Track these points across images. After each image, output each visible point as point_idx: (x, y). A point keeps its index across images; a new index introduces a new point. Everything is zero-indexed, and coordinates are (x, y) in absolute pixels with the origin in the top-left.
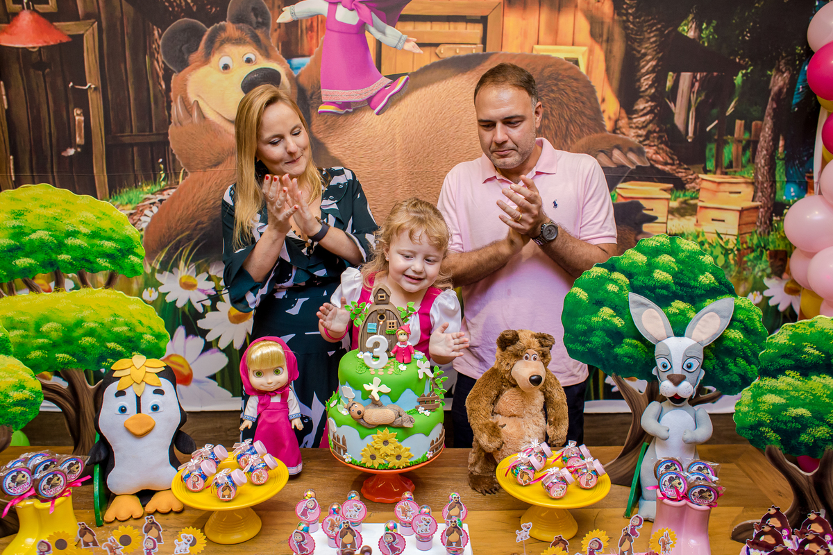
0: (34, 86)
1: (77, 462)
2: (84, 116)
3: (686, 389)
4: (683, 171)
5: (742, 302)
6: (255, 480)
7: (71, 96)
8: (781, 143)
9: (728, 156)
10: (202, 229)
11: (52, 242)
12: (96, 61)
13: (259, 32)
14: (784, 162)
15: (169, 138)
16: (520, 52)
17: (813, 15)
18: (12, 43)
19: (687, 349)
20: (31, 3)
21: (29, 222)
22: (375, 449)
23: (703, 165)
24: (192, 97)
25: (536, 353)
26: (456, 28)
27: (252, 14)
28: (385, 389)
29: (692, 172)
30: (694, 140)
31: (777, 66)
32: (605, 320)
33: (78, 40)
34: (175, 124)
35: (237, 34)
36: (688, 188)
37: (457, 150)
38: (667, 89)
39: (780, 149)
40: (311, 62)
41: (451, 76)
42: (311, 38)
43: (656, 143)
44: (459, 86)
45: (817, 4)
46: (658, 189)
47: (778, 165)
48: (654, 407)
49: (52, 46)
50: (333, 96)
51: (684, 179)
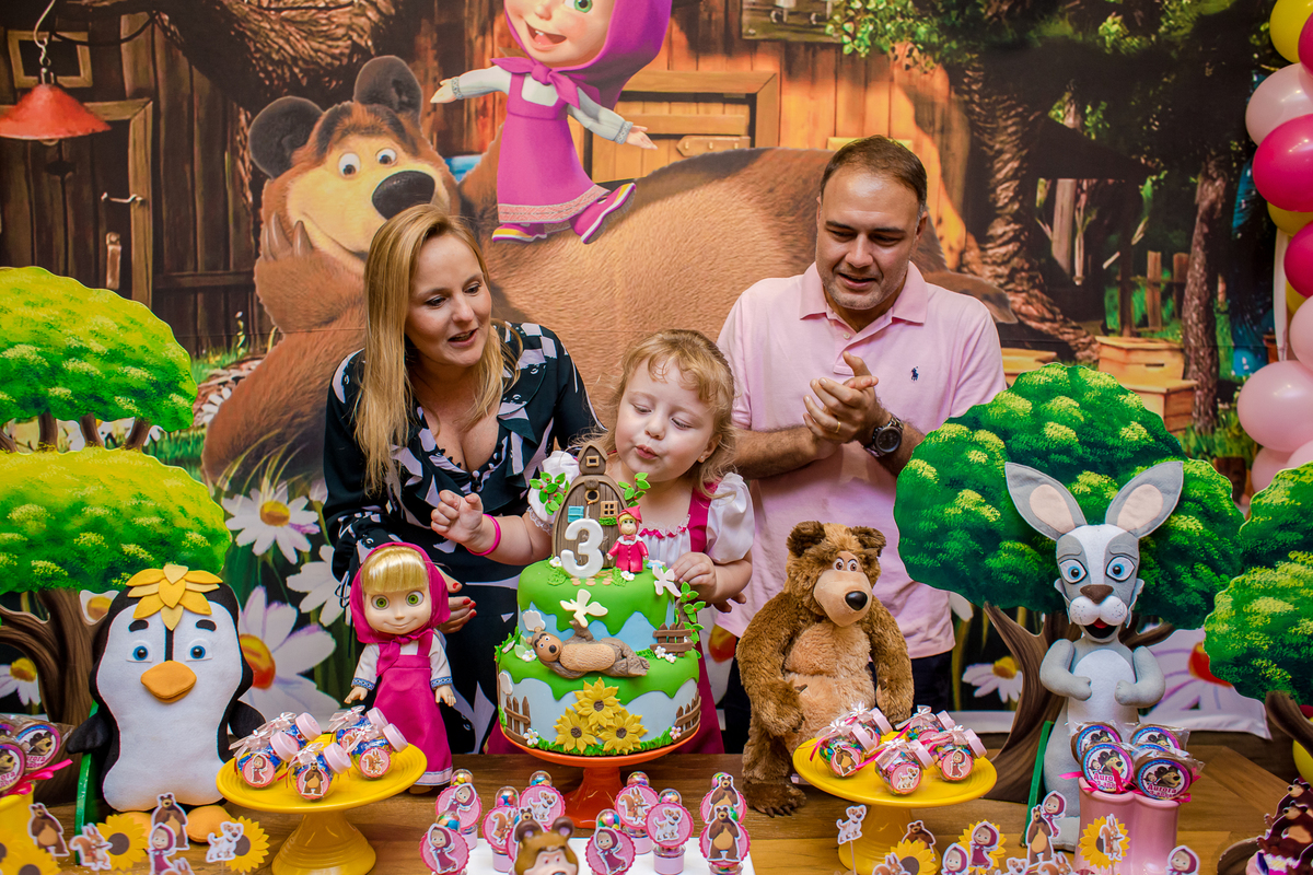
0: (47, 197)
1: (49, 734)
2: (122, 244)
3: (1115, 609)
4: (1071, 331)
5: (1197, 467)
6: (366, 769)
7: (102, 215)
8: (1221, 287)
9: (1140, 307)
10: (301, 425)
11: (41, 365)
12: (147, 161)
13: (403, 118)
14: (1227, 316)
15: (255, 279)
16: (807, 147)
17: (1250, 95)
18: (17, 134)
19: (1111, 543)
20: (52, 74)
21: (5, 329)
22: (581, 716)
23: (1101, 322)
24: (294, 216)
25: (855, 557)
26: (707, 112)
27: (393, 90)
28: (598, 609)
29: (1084, 333)
30: (1084, 282)
31: (1203, 170)
32: (967, 512)
33: (121, 128)
34: (266, 257)
35: (368, 120)
36: (1080, 358)
37: (711, 299)
38: (1037, 205)
39: (1221, 297)
40: (483, 161)
41: (701, 185)
42: (484, 126)
43: (1025, 288)
44: (713, 199)
45: (1255, 79)
46: (1032, 359)
47: (1218, 322)
48: (1062, 648)
49: (80, 137)
50: (515, 214)
51: (1072, 344)
